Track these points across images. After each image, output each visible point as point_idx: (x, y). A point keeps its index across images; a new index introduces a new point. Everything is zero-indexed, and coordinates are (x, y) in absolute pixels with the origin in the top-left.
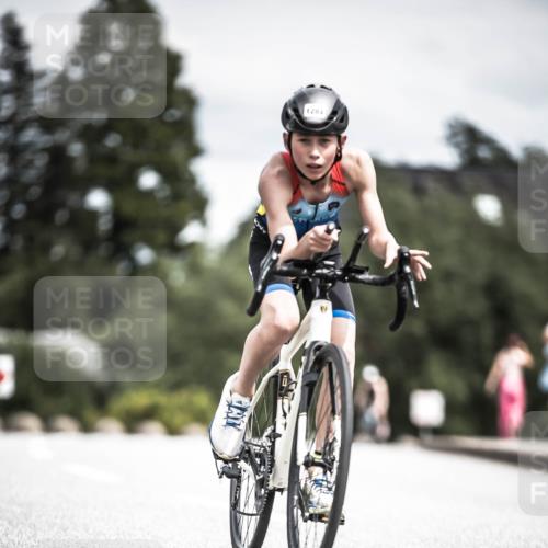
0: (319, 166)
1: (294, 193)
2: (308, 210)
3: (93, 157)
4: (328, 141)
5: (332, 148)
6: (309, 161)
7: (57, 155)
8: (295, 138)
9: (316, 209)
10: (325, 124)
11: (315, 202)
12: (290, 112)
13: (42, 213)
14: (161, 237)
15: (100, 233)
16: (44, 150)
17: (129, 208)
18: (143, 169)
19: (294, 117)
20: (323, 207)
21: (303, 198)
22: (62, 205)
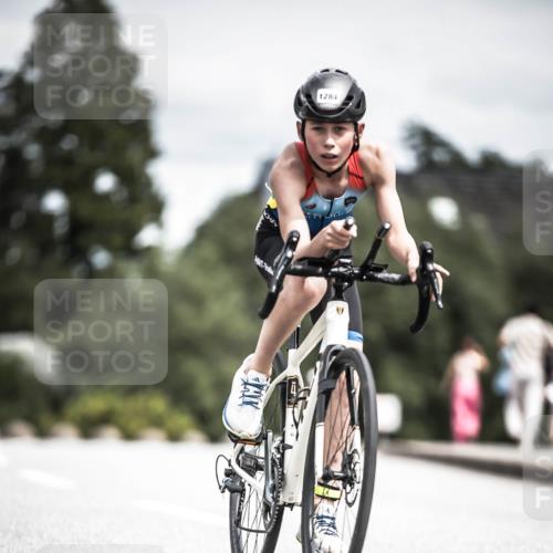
0: (335, 156)
1: (308, 187)
2: (323, 205)
3: (50, 159)
4: (344, 129)
5: (349, 135)
6: (323, 151)
8: (309, 126)
9: (332, 204)
10: (340, 110)
11: (331, 197)
12: (303, 98)
14: (118, 240)
15: (56, 237)
17: (86, 210)
18: (100, 170)
19: (307, 104)
20: (339, 202)
21: (317, 192)
22: (18, 208)
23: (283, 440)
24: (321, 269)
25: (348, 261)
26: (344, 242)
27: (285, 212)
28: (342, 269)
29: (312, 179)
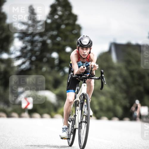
0: (86, 55)
3: (54, 44)
7: (44, 43)
8: (80, 48)
10: (87, 45)
11: (83, 63)
12: (79, 42)
13: (40, 59)
15: (55, 64)
16: (40, 42)
17: (63, 57)
18: (67, 46)
22: (45, 57)
23: (75, 114)
24: (80, 77)
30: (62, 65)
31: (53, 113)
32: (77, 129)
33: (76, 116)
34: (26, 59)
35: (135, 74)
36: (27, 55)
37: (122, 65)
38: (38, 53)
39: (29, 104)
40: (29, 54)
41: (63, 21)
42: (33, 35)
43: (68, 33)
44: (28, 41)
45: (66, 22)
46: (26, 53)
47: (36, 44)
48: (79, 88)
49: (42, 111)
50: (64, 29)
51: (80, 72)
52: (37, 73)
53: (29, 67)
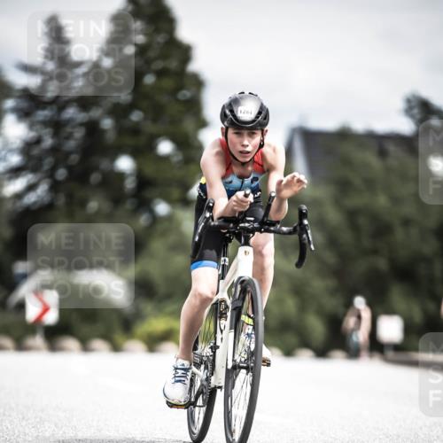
0: (248, 152)
1: (227, 169)
2: (236, 182)
3: (121, 130)
4: (254, 133)
5: (257, 139)
6: (241, 149)
7: (92, 128)
8: (230, 132)
9: (243, 183)
10: (253, 121)
11: (242, 177)
12: (227, 112)
13: (80, 175)
14: (176, 193)
15: (126, 190)
16: (81, 124)
17: (150, 170)
18: (161, 138)
19: (231, 116)
20: (247, 181)
21: (233, 173)
22: (96, 169)
23: (215, 343)
24: (232, 225)
25: (252, 219)
26: (245, 206)
27: (211, 186)
28: (247, 225)
29: (230, 164)
30: (147, 194)
31: (118, 337)
32: (219, 390)
33: (218, 347)
34: (39, 175)
35: (363, 221)
36: (41, 166)
37: (323, 192)
38: (74, 158)
39: (46, 309)
40: (48, 162)
41: (148, 62)
42: (59, 103)
43: (164, 99)
44: (46, 123)
45: (159, 65)
46: (40, 159)
47: (68, 129)
48: (227, 259)
49: (85, 329)
50: (153, 87)
51: (234, 211)
52: (70, 217)
53: (47, 199)
